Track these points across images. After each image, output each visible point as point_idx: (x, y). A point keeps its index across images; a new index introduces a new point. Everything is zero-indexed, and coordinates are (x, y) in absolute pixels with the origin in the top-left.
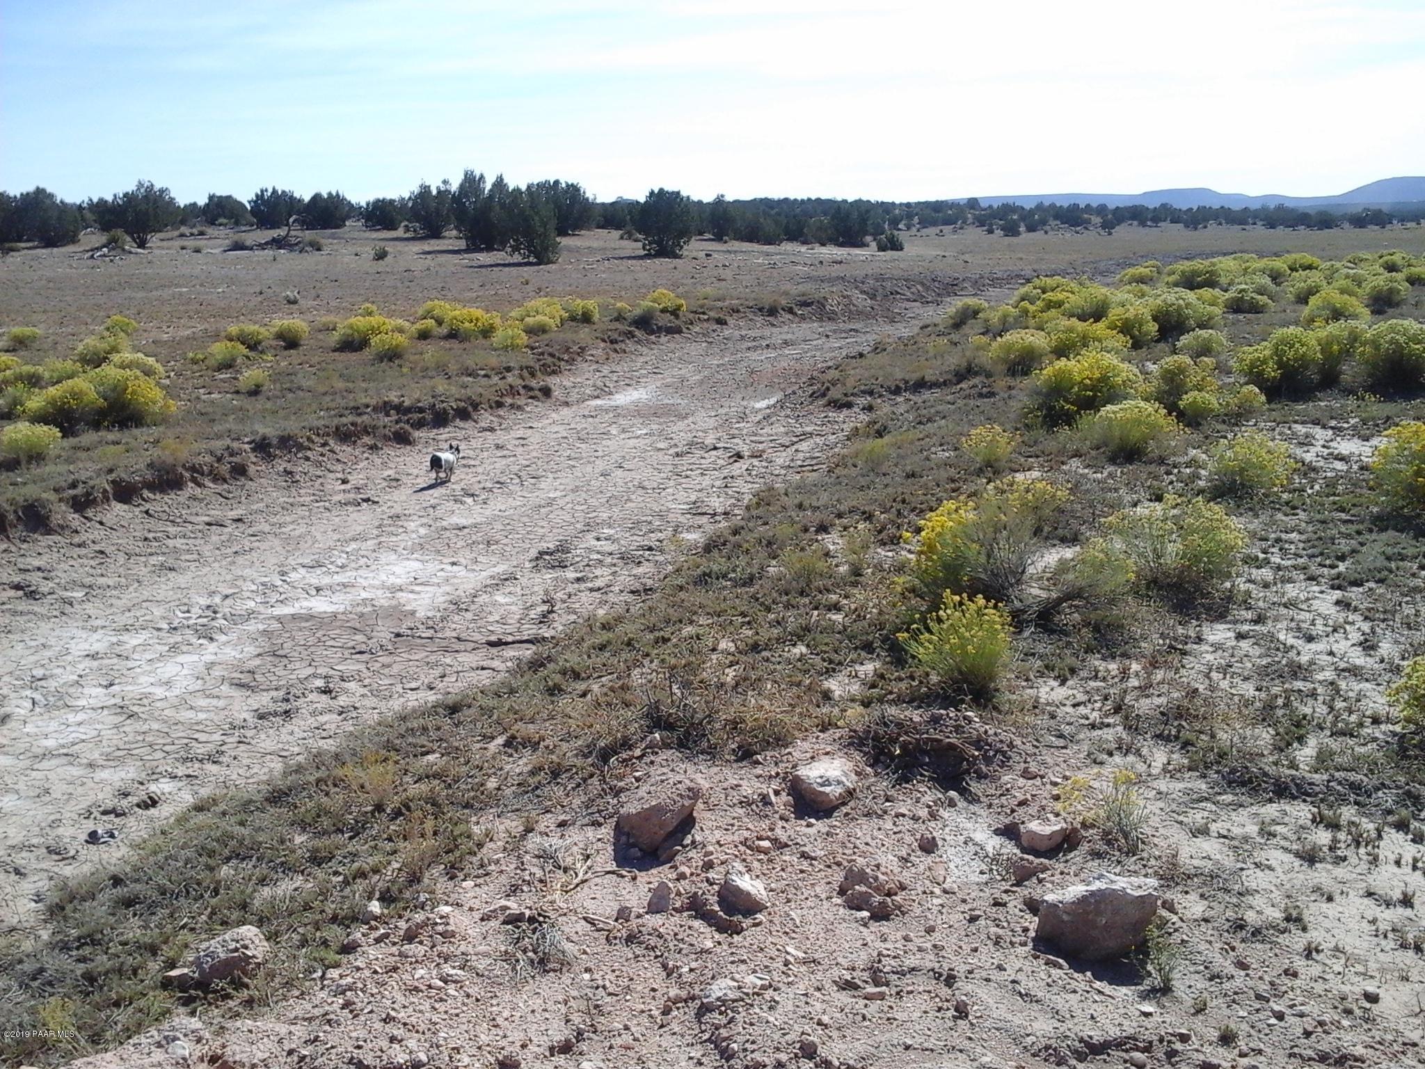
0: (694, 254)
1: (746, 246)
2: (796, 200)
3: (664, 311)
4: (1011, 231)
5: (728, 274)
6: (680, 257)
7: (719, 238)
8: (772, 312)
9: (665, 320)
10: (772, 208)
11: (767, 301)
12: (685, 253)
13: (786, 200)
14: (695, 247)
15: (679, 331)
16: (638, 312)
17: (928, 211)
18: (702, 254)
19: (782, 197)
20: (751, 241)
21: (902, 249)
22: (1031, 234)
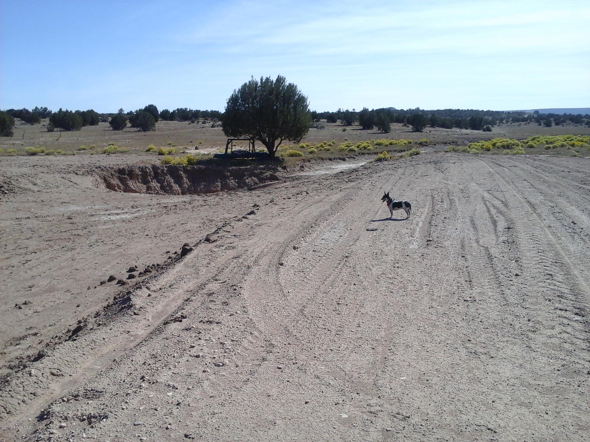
0: (426, 131)
1: (441, 129)
2: (462, 110)
3: (424, 142)
4: (548, 125)
5: (436, 136)
6: (422, 132)
7: (432, 126)
8: (446, 143)
9: (425, 144)
10: (452, 113)
11: (445, 141)
12: (423, 131)
13: (458, 110)
14: (427, 129)
15: (427, 146)
16: (420, 142)
17: (516, 116)
18: (428, 131)
19: (457, 109)
20: (442, 127)
21: (491, 131)
22: (557, 126)
